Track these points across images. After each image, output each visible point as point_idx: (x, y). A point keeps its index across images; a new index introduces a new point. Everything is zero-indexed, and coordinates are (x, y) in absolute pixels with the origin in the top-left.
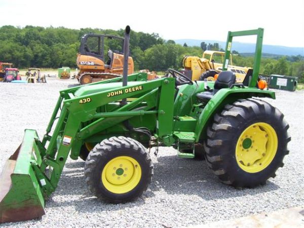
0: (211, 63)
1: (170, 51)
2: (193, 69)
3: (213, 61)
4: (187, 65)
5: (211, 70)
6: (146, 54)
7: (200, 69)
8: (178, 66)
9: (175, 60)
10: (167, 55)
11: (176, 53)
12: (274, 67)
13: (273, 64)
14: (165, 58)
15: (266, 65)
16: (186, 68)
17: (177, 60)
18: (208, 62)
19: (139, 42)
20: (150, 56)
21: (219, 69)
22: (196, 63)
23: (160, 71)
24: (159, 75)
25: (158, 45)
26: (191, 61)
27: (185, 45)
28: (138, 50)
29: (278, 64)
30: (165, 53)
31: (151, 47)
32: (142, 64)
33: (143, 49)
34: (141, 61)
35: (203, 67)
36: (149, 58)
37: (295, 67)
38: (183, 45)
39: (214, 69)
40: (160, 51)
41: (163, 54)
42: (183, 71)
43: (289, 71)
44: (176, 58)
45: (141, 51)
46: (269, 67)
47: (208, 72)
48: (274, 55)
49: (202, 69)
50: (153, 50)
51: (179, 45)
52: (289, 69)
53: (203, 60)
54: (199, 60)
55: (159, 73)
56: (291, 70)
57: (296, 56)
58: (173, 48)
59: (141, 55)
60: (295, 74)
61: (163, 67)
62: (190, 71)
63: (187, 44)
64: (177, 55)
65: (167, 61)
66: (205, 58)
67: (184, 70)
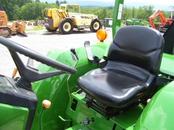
0: (66, 13)
1: (37, 7)
2: (54, 18)
3: (67, 11)
4: (49, 15)
5: (67, 18)
6: (22, 10)
7: (59, 18)
8: (43, 16)
9: (41, 12)
10: (36, 10)
11: (41, 8)
12: (99, 13)
13: (99, 11)
14: (35, 12)
15: (95, 12)
16: (48, 17)
17: (43, 12)
18: (64, 12)
19: (17, 2)
20: (25, 11)
21: (72, 17)
22: (55, 13)
23: (32, 19)
24: (31, 22)
25: (29, 3)
26: (51, 12)
27: (46, 3)
28: (17, 7)
29: (102, 12)
30: (35, 8)
31: (25, 5)
32: (21, 16)
33: (20, 6)
34: (20, 14)
35: (61, 16)
36: (24, 12)
37: (111, 12)
38: (45, 3)
39: (69, 17)
40: (31, 7)
41: (33, 9)
42: (47, 20)
43: (108, 15)
44: (41, 11)
45: (19, 8)
46: (97, 13)
47: (65, 19)
48: (99, 6)
49: (60, 17)
50: (27, 7)
51: (43, 3)
52: (108, 14)
53: (60, 10)
54: (58, 11)
55: (32, 21)
56: (109, 14)
57: (110, 6)
58: (39, 4)
59: (19, 10)
60: (111, 16)
61: (33, 17)
62: (51, 19)
63: (47, 2)
64: (42, 9)
65: (36, 13)
66: (61, 9)
67: (47, 18)
